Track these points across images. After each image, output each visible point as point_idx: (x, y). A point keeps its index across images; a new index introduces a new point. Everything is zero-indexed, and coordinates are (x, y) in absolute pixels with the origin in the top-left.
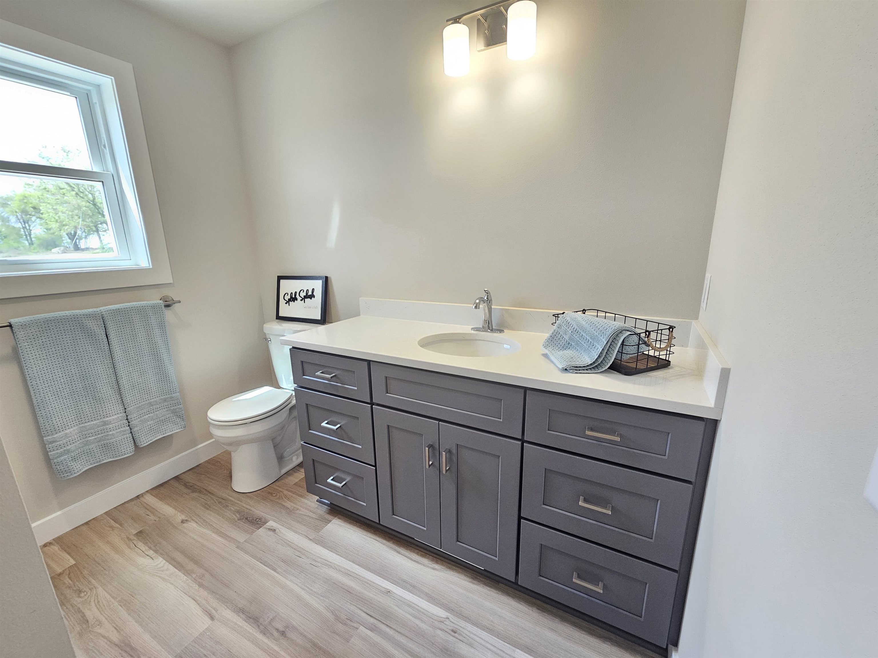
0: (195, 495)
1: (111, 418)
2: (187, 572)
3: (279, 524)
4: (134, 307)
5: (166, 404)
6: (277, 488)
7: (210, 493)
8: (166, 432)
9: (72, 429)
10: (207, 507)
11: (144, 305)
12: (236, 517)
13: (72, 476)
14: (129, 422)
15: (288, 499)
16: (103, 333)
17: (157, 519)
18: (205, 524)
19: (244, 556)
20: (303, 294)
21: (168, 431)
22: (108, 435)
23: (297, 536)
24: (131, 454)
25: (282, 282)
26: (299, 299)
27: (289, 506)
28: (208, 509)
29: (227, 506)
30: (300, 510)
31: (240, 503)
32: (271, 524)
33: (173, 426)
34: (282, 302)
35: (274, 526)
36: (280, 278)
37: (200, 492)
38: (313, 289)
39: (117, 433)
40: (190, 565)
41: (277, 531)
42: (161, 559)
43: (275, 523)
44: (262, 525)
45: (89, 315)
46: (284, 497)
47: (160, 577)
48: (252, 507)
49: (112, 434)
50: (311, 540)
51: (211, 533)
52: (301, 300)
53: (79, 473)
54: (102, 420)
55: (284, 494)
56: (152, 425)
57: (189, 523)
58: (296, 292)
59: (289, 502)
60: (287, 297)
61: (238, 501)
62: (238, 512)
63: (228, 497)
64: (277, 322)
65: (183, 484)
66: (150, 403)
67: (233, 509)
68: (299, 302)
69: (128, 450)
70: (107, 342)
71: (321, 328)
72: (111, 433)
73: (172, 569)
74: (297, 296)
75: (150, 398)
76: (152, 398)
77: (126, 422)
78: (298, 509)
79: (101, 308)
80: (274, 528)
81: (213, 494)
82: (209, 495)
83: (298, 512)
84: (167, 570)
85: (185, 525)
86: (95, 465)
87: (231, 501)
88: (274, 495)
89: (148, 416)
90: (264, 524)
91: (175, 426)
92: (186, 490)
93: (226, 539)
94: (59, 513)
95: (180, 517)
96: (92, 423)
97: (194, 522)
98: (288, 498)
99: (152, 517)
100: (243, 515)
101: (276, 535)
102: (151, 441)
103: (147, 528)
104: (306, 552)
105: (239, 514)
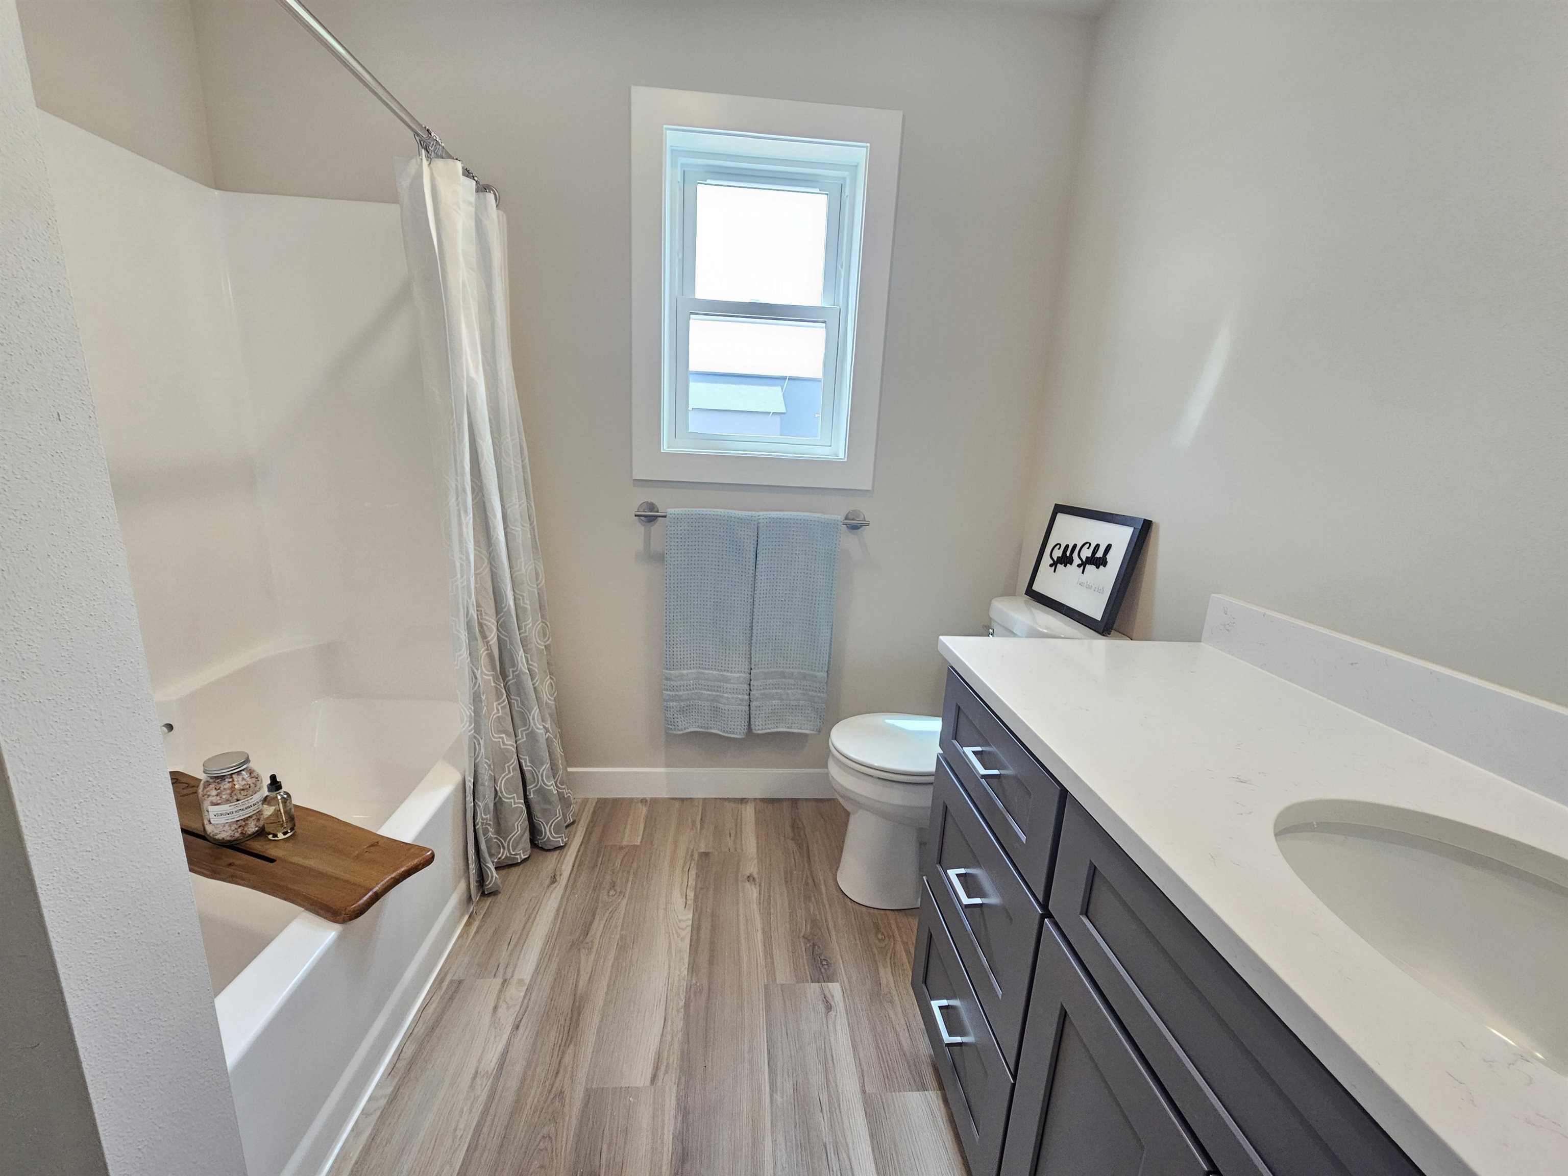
0: (791, 845)
1: (731, 674)
2: (693, 968)
3: (844, 1001)
4: (801, 520)
5: (804, 683)
6: (894, 927)
7: (809, 858)
8: (793, 725)
9: (690, 671)
10: (788, 880)
11: (814, 519)
12: (805, 929)
13: (674, 732)
14: (750, 690)
15: (894, 965)
16: (753, 550)
17: (732, 850)
18: (766, 903)
19: (761, 1012)
20: (1087, 553)
21: (796, 725)
22: (722, 697)
23: (850, 1058)
24: (740, 737)
25: (1060, 517)
26: (1077, 561)
27: (884, 981)
28: (786, 882)
29: (810, 898)
30: (893, 1007)
31: (827, 906)
32: (835, 989)
33: (803, 722)
34: (1046, 560)
35: (835, 998)
36: (1060, 509)
37: (800, 846)
38: (1109, 547)
39: (733, 698)
40: (703, 959)
41: (833, 1013)
42: (691, 916)
43: (841, 994)
44: (821, 979)
45: (745, 519)
46: (889, 955)
47: (670, 943)
48: (835, 929)
49: (727, 697)
50: (864, 1091)
51: (759, 929)
52: (1079, 566)
53: (681, 732)
54: (721, 673)
55: (894, 948)
56: (777, 707)
57: (753, 887)
58: (1075, 546)
59: (890, 974)
60: (1058, 553)
61: (828, 901)
62: (814, 923)
63: (822, 882)
64: (1025, 601)
65: (794, 817)
66: (783, 673)
67: (812, 910)
68: (1073, 570)
69: (737, 731)
70: (754, 565)
71: (1101, 644)
72: (726, 695)
73: (686, 945)
74: (1075, 555)
75: (785, 666)
76: (788, 665)
77: (747, 687)
78: (892, 1002)
79: (761, 513)
80: (833, 1004)
81: (810, 861)
82: (805, 859)
83: (888, 1006)
84: (683, 939)
85: (747, 885)
86: (702, 730)
87: (821, 894)
88: (880, 936)
89: (776, 691)
90: (826, 979)
91: (806, 722)
92: (788, 829)
93: (766, 957)
94: (663, 770)
95: (752, 868)
96: (711, 672)
97: (758, 888)
98: (894, 963)
99: (730, 844)
100: (815, 933)
101: (824, 1019)
102: (769, 731)
103: (716, 853)
104: (838, 1111)
105: (812, 928)
